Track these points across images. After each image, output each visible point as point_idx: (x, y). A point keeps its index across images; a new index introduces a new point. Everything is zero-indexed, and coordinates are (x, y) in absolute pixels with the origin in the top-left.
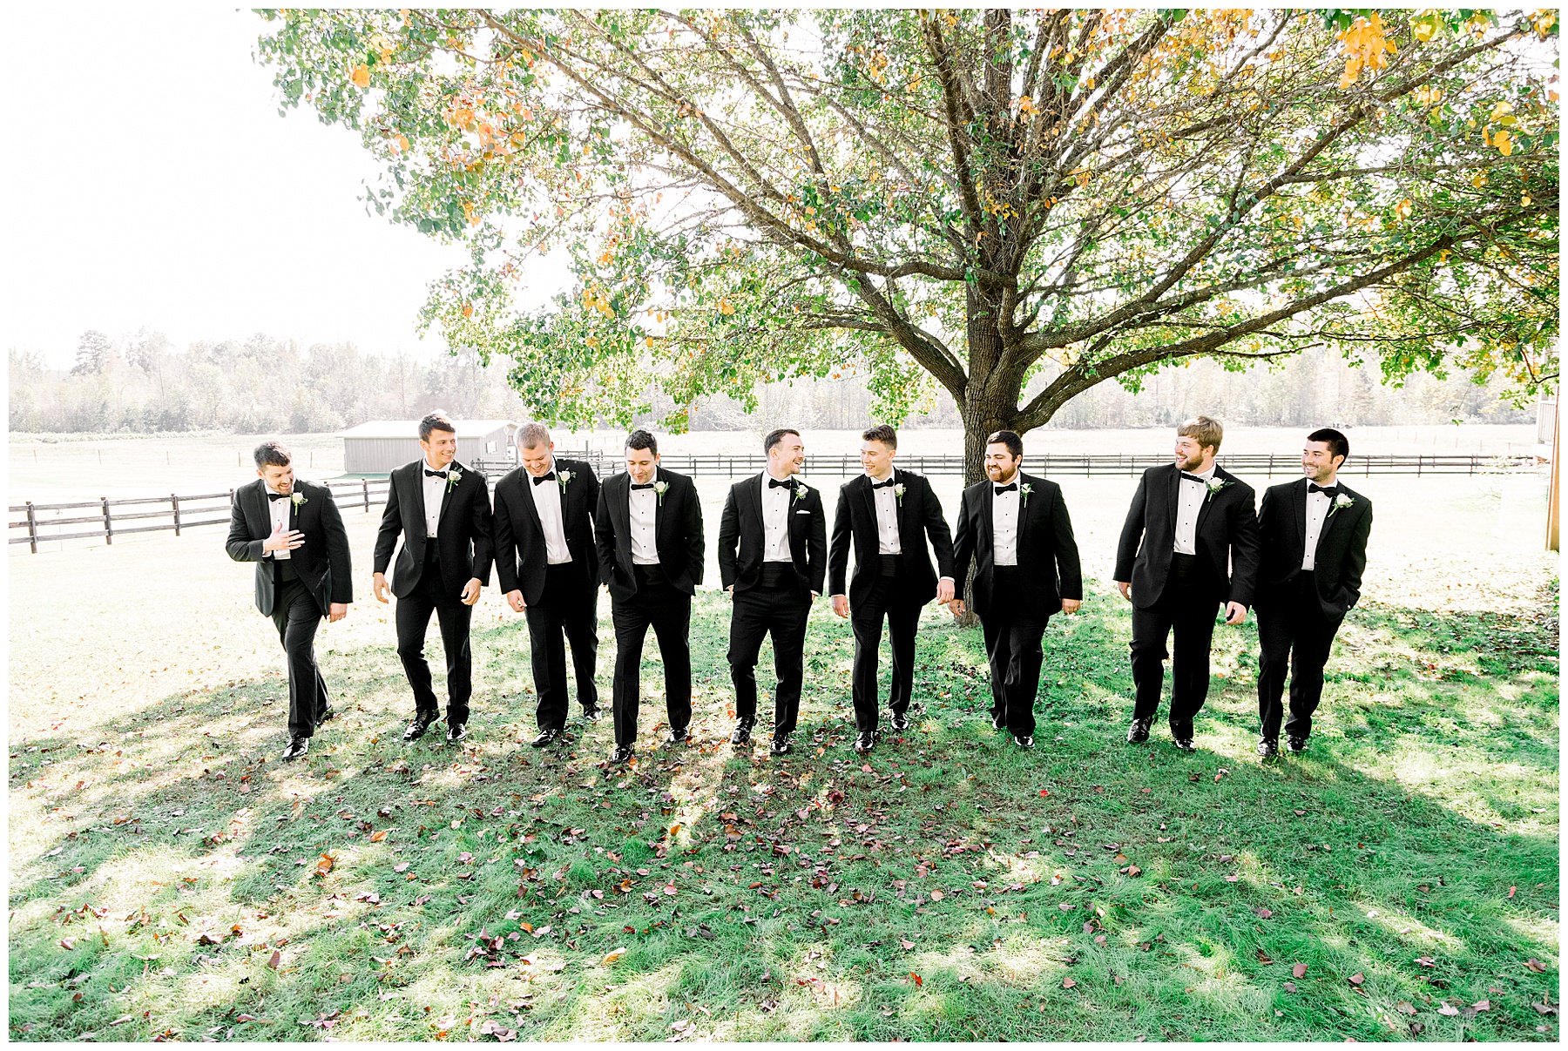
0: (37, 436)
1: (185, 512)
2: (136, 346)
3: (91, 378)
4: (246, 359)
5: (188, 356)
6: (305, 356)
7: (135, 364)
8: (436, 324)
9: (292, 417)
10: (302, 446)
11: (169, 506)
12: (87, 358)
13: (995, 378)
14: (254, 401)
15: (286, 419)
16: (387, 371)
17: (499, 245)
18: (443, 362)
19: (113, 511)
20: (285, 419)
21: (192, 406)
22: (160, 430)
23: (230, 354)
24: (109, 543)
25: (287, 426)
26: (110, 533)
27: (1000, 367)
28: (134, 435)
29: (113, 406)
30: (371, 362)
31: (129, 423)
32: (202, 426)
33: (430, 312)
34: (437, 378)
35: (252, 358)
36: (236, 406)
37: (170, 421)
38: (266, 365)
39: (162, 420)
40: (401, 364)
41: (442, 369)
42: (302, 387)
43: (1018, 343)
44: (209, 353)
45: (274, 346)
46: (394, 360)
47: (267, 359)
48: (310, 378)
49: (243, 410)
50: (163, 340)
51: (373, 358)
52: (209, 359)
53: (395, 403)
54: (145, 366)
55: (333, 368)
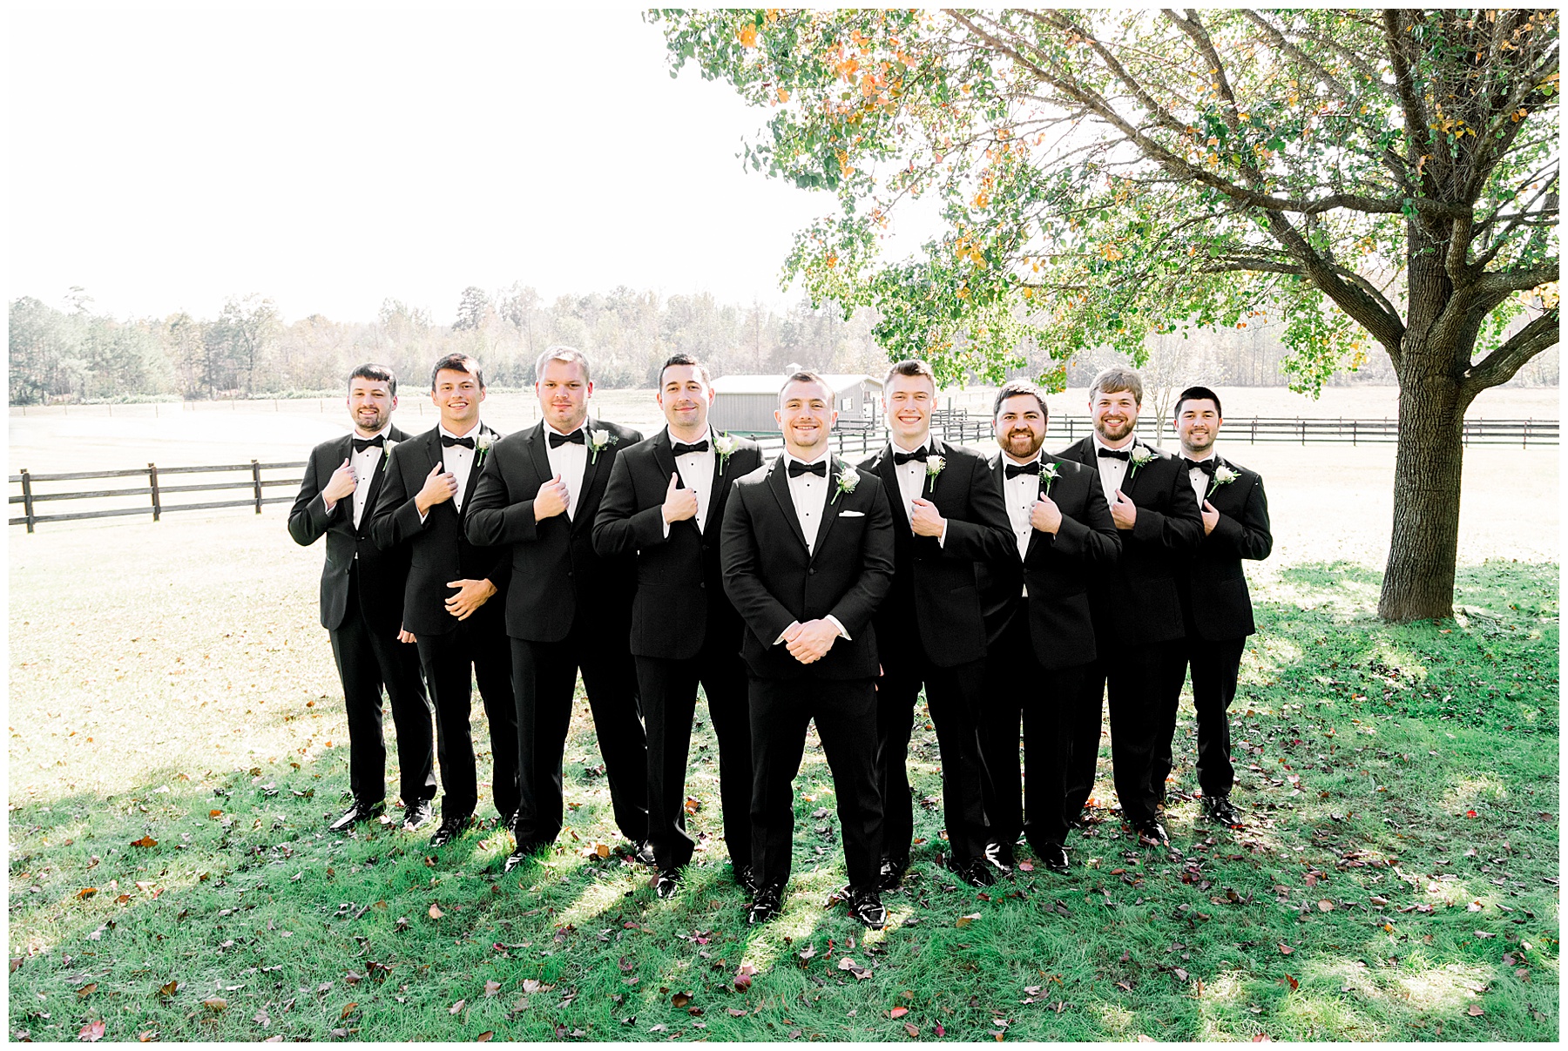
0: (422, 389)
2: (510, 301)
3: (470, 332)
4: (608, 312)
5: (555, 310)
6: (663, 308)
7: (508, 319)
8: (800, 275)
9: (649, 372)
12: (466, 313)
13: (1440, 327)
14: (614, 355)
15: (643, 373)
16: (743, 322)
17: (870, 190)
18: (800, 312)
23: (593, 307)
27: (1448, 313)
28: (505, 389)
29: (487, 361)
30: (728, 314)
31: (502, 377)
33: (793, 263)
34: (792, 330)
35: (614, 311)
40: (756, 316)
41: (799, 320)
42: (660, 340)
43: (1472, 284)
44: (575, 306)
45: (634, 299)
46: (750, 311)
47: (627, 312)
48: (667, 332)
49: (603, 364)
50: (533, 295)
51: (729, 309)
52: (574, 313)
53: (749, 357)
54: (516, 320)
55: (690, 321)
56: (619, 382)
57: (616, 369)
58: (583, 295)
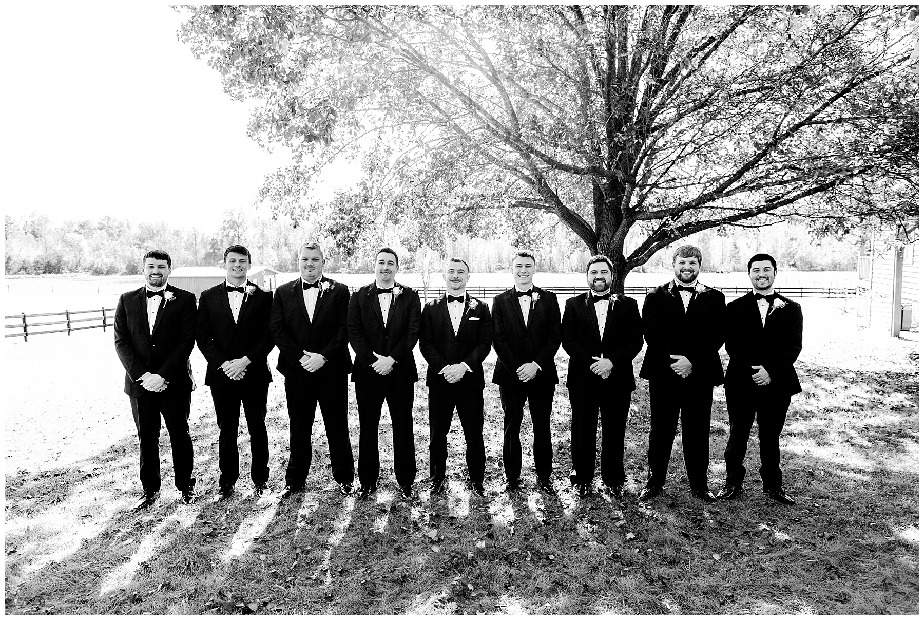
1: (74, 321)
2: (29, 223)
4: (99, 231)
5: (62, 229)
6: (136, 229)
7: (29, 234)
9: (128, 266)
10: (135, 282)
11: (64, 317)
14: (104, 256)
16: (186, 238)
18: (220, 233)
19: (28, 321)
20: (123, 267)
21: (64, 259)
22: (44, 273)
23: (89, 228)
24: (26, 340)
25: (125, 271)
26: (27, 335)
28: (28, 276)
29: (14, 259)
30: (177, 234)
31: (25, 269)
32: (71, 271)
34: (216, 243)
35: (104, 230)
36: (93, 259)
37: (51, 268)
38: (111, 235)
39: (46, 267)
40: (195, 235)
41: (219, 238)
42: (134, 248)
43: (632, 217)
44: (76, 227)
45: (116, 224)
46: (190, 232)
47: (113, 231)
48: (139, 243)
49: (96, 261)
50: (47, 221)
51: (177, 231)
52: (76, 231)
53: (191, 257)
54: (35, 235)
55: (153, 237)
56: (108, 271)
57: (106, 264)
58: (81, 221)
